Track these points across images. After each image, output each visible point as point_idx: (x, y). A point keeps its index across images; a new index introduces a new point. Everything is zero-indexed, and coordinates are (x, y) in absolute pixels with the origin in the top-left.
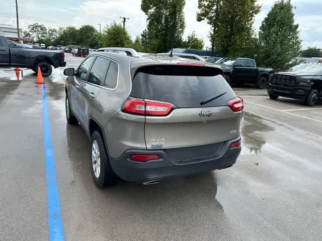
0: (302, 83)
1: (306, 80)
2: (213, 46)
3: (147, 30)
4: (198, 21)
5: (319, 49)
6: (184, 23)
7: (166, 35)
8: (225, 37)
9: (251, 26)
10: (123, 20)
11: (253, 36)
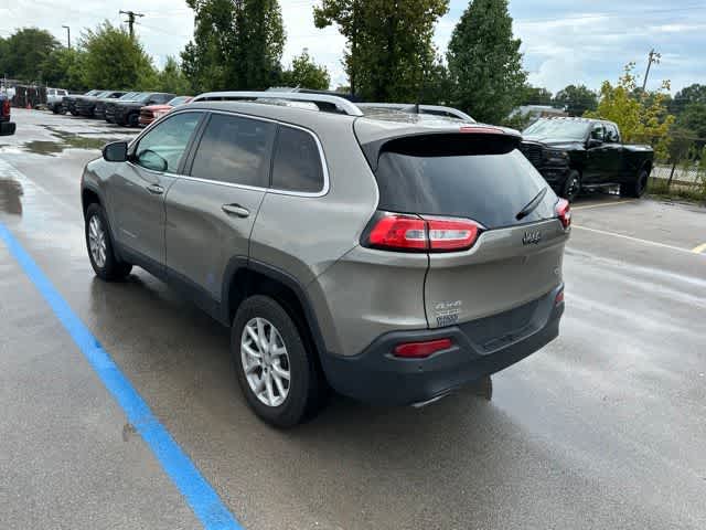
0: (552, 159)
2: (353, 84)
3: (194, 43)
4: (317, 26)
6: (282, 31)
7: (243, 55)
8: (380, 63)
9: (429, 41)
10: (127, 17)
11: (436, 63)
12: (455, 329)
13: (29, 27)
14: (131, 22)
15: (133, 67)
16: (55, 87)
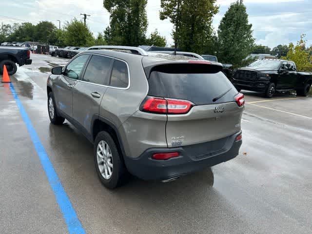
0: (262, 78)
1: (266, 74)
2: (176, 44)
3: (110, 27)
4: (161, 19)
5: (264, 47)
6: (146, 22)
7: (129, 32)
8: (187, 35)
9: (210, 25)
10: (84, 16)
11: (213, 35)
12: (181, 148)
13: (44, 21)
14: (85, 18)
15: (85, 37)
16: (53, 45)
